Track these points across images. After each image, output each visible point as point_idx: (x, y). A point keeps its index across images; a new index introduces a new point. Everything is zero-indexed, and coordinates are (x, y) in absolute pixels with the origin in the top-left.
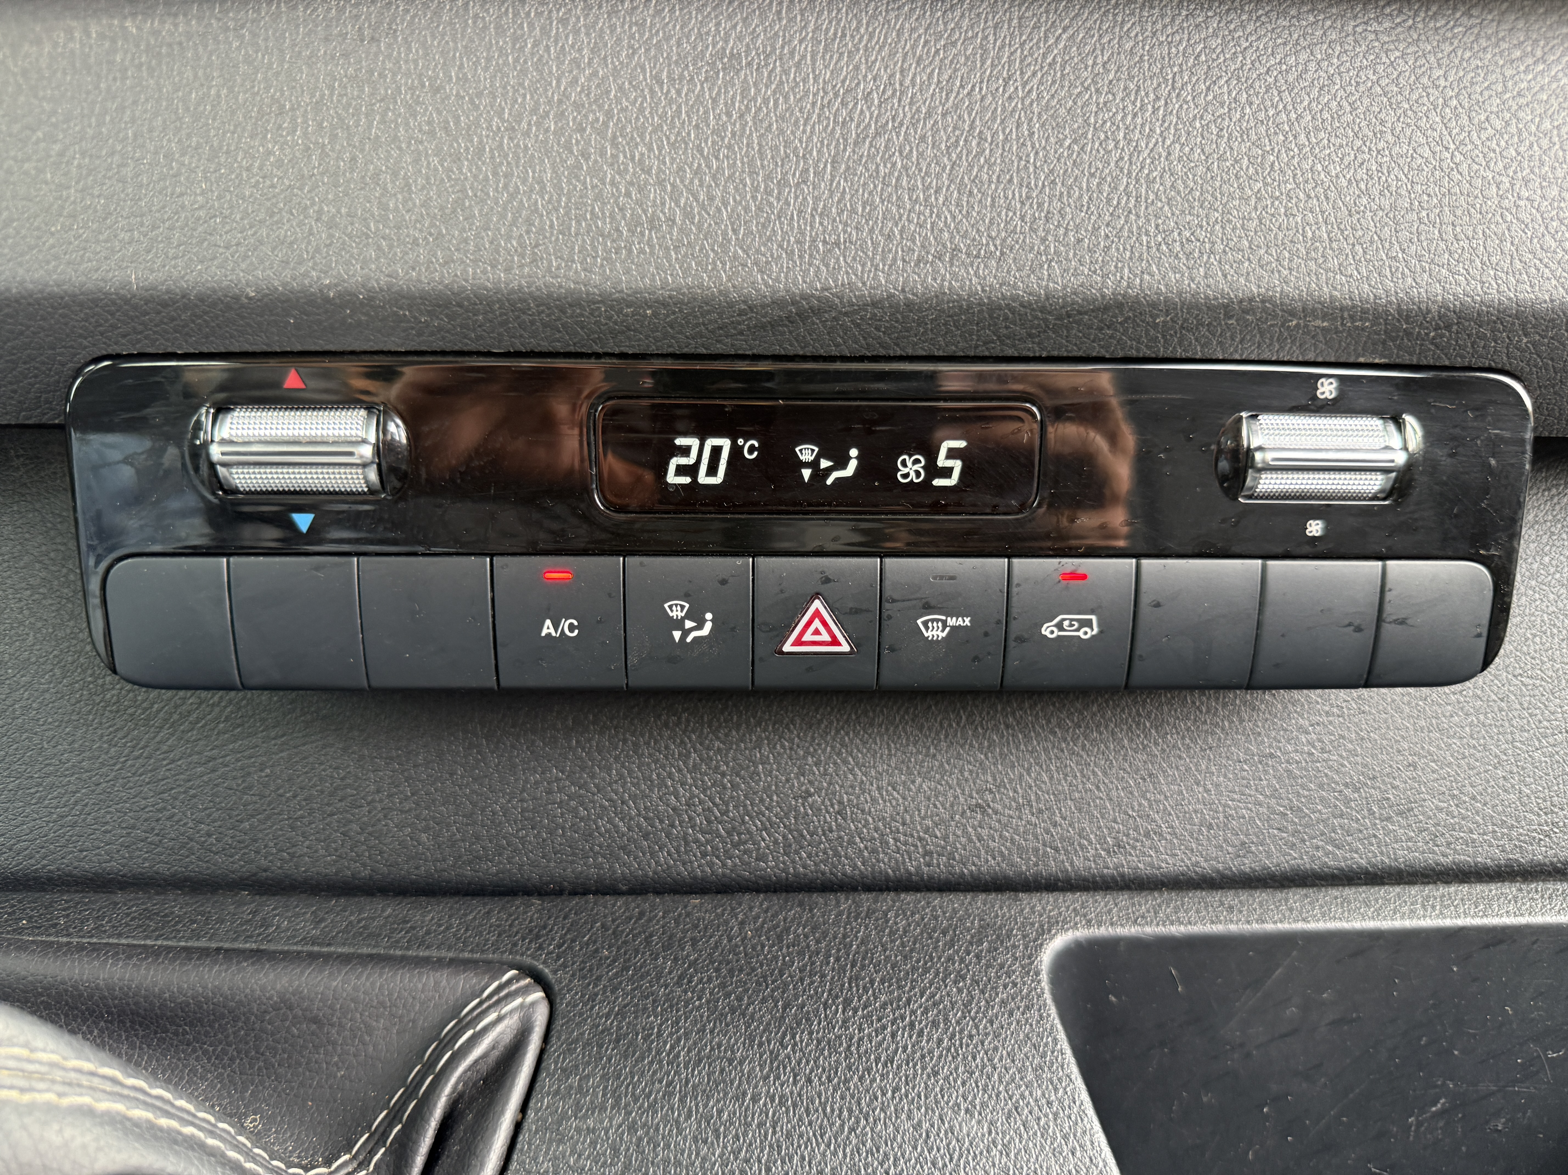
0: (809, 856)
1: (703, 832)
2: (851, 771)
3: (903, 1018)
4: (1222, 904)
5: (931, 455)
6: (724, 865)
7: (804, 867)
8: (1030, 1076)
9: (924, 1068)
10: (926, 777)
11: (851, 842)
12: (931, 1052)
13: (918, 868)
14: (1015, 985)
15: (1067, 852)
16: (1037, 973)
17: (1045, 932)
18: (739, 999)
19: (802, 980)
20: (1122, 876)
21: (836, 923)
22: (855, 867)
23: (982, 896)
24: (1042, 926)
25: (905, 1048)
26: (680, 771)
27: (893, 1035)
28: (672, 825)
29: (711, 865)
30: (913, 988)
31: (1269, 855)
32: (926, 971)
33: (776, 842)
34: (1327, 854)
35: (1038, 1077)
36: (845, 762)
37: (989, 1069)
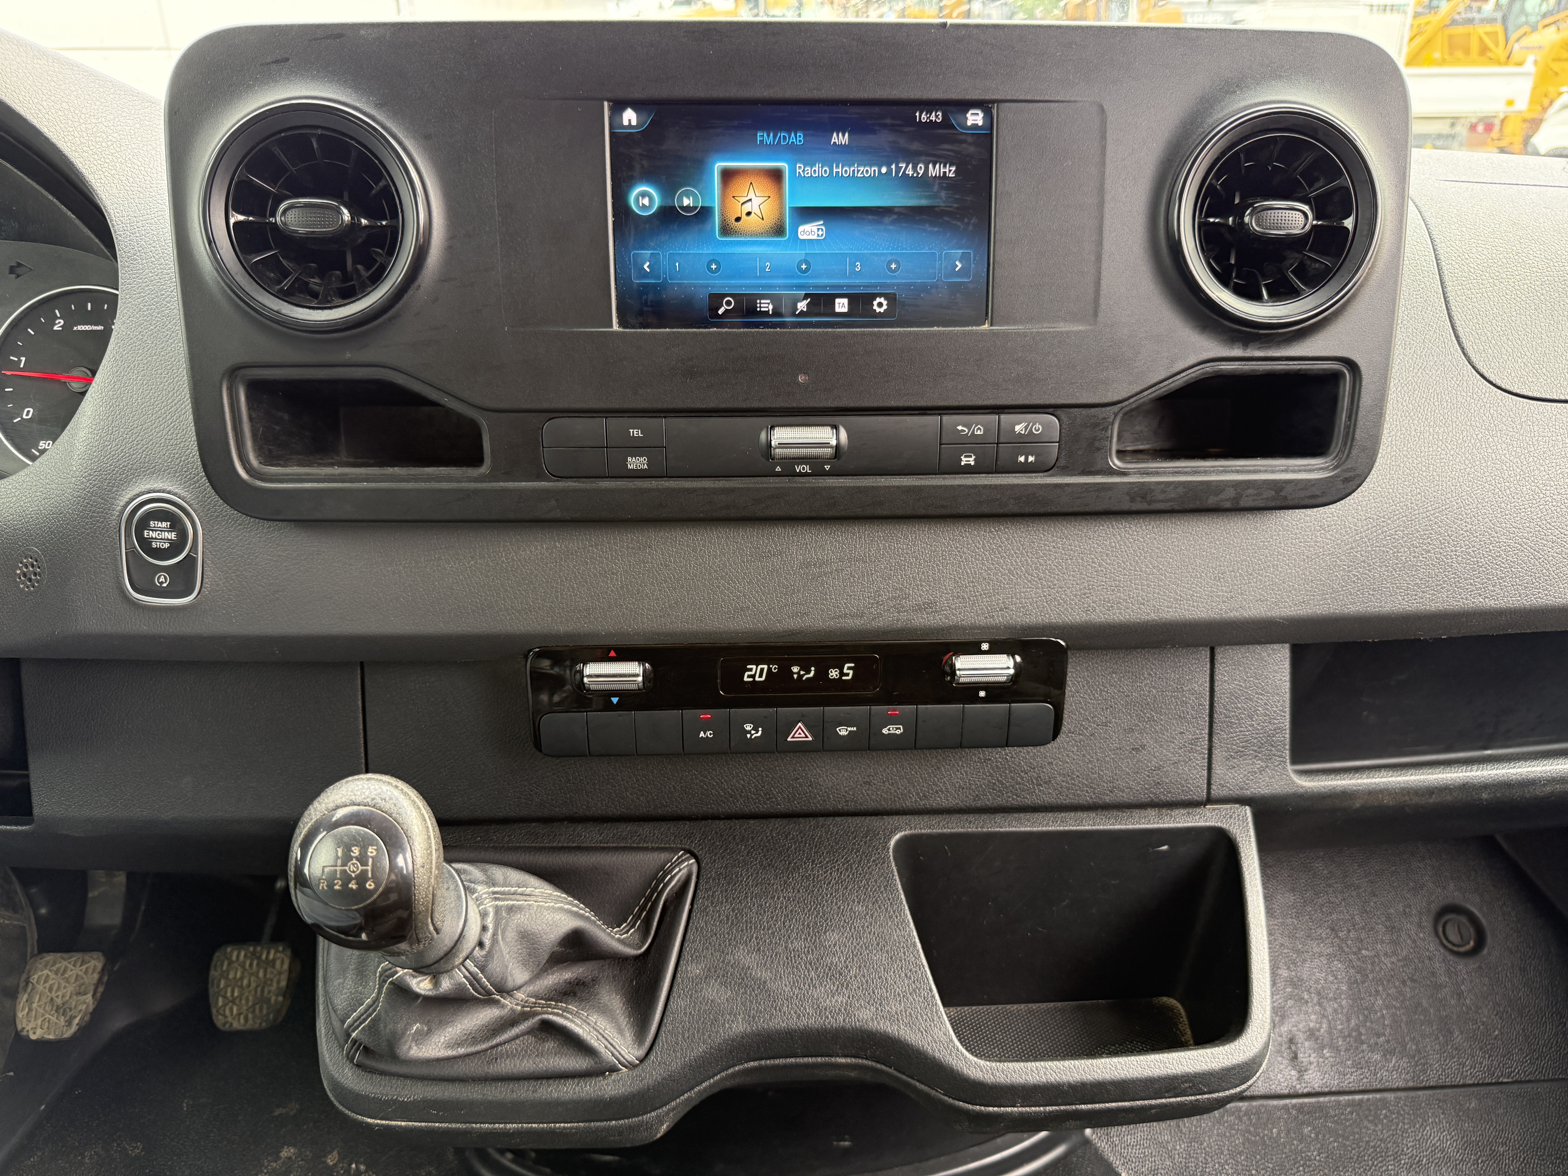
0: (798, 803)
1: (754, 795)
2: (815, 769)
3: (835, 867)
4: (967, 820)
5: (841, 670)
6: (763, 807)
7: (796, 807)
8: (882, 889)
9: (842, 886)
10: (846, 771)
11: (815, 798)
12: (845, 880)
13: (843, 807)
14: (879, 853)
15: (904, 800)
16: (888, 849)
17: (893, 833)
18: (771, 861)
19: (795, 853)
20: (926, 808)
21: (809, 830)
22: (816, 807)
23: (869, 818)
24: (892, 830)
25: (835, 879)
26: (744, 770)
27: (831, 874)
28: (742, 792)
29: (758, 807)
30: (839, 856)
31: (988, 800)
32: (844, 848)
33: (784, 798)
34: (1013, 799)
35: (885, 889)
36: (813, 766)
37: (867, 886)
